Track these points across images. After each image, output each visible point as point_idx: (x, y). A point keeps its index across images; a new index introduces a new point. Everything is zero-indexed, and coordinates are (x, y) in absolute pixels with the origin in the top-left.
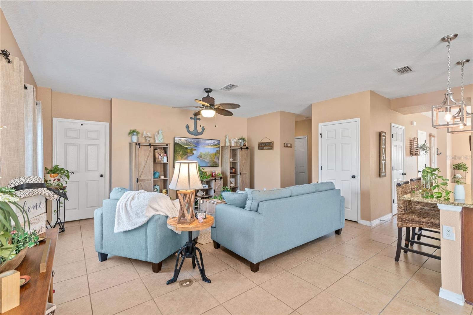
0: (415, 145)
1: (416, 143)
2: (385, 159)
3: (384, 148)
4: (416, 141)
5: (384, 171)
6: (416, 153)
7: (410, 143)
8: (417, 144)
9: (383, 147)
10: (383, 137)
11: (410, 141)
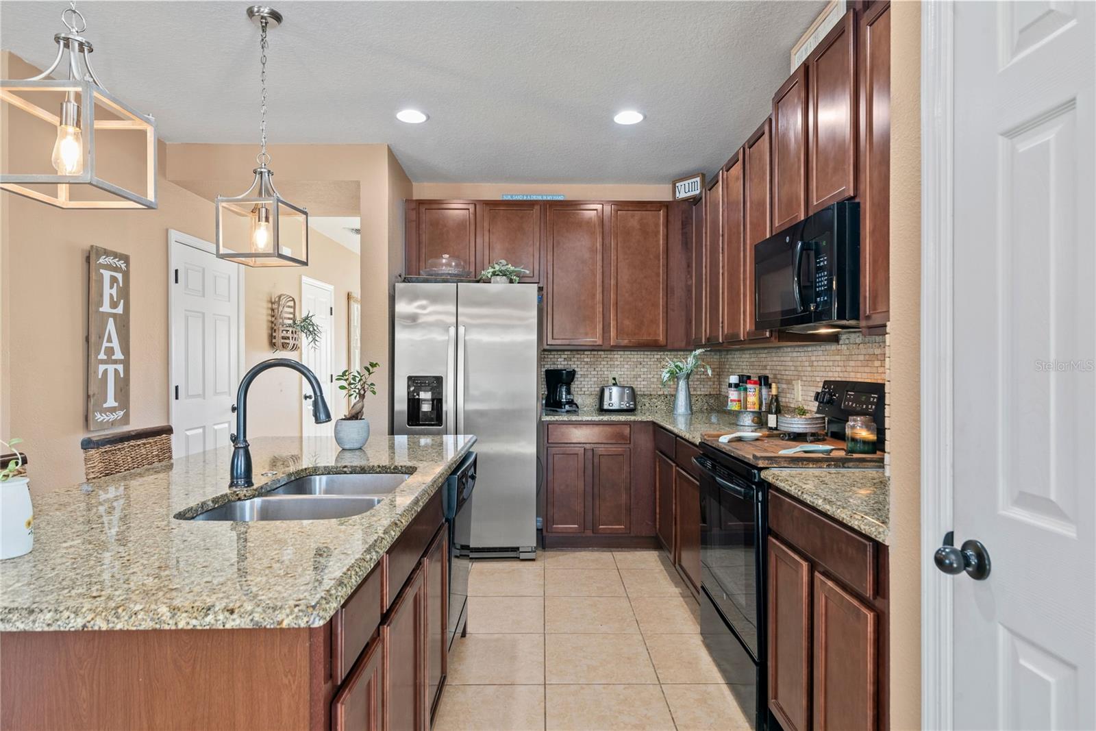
0: (289, 319)
1: (291, 313)
2: (118, 355)
3: (114, 316)
4: (291, 307)
5: (111, 402)
6: (283, 341)
7: (270, 312)
8: (294, 315)
9: (106, 308)
10: (107, 274)
11: (270, 305)
